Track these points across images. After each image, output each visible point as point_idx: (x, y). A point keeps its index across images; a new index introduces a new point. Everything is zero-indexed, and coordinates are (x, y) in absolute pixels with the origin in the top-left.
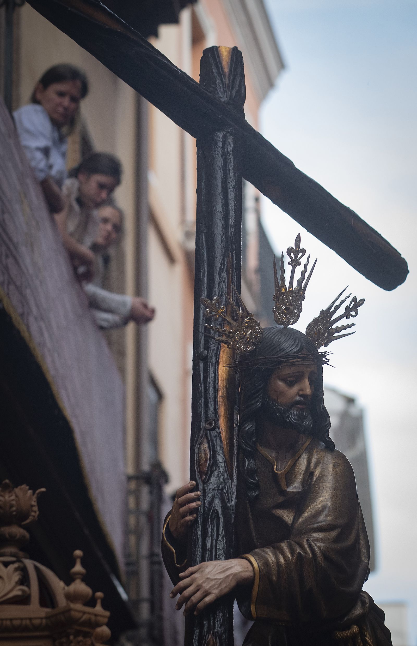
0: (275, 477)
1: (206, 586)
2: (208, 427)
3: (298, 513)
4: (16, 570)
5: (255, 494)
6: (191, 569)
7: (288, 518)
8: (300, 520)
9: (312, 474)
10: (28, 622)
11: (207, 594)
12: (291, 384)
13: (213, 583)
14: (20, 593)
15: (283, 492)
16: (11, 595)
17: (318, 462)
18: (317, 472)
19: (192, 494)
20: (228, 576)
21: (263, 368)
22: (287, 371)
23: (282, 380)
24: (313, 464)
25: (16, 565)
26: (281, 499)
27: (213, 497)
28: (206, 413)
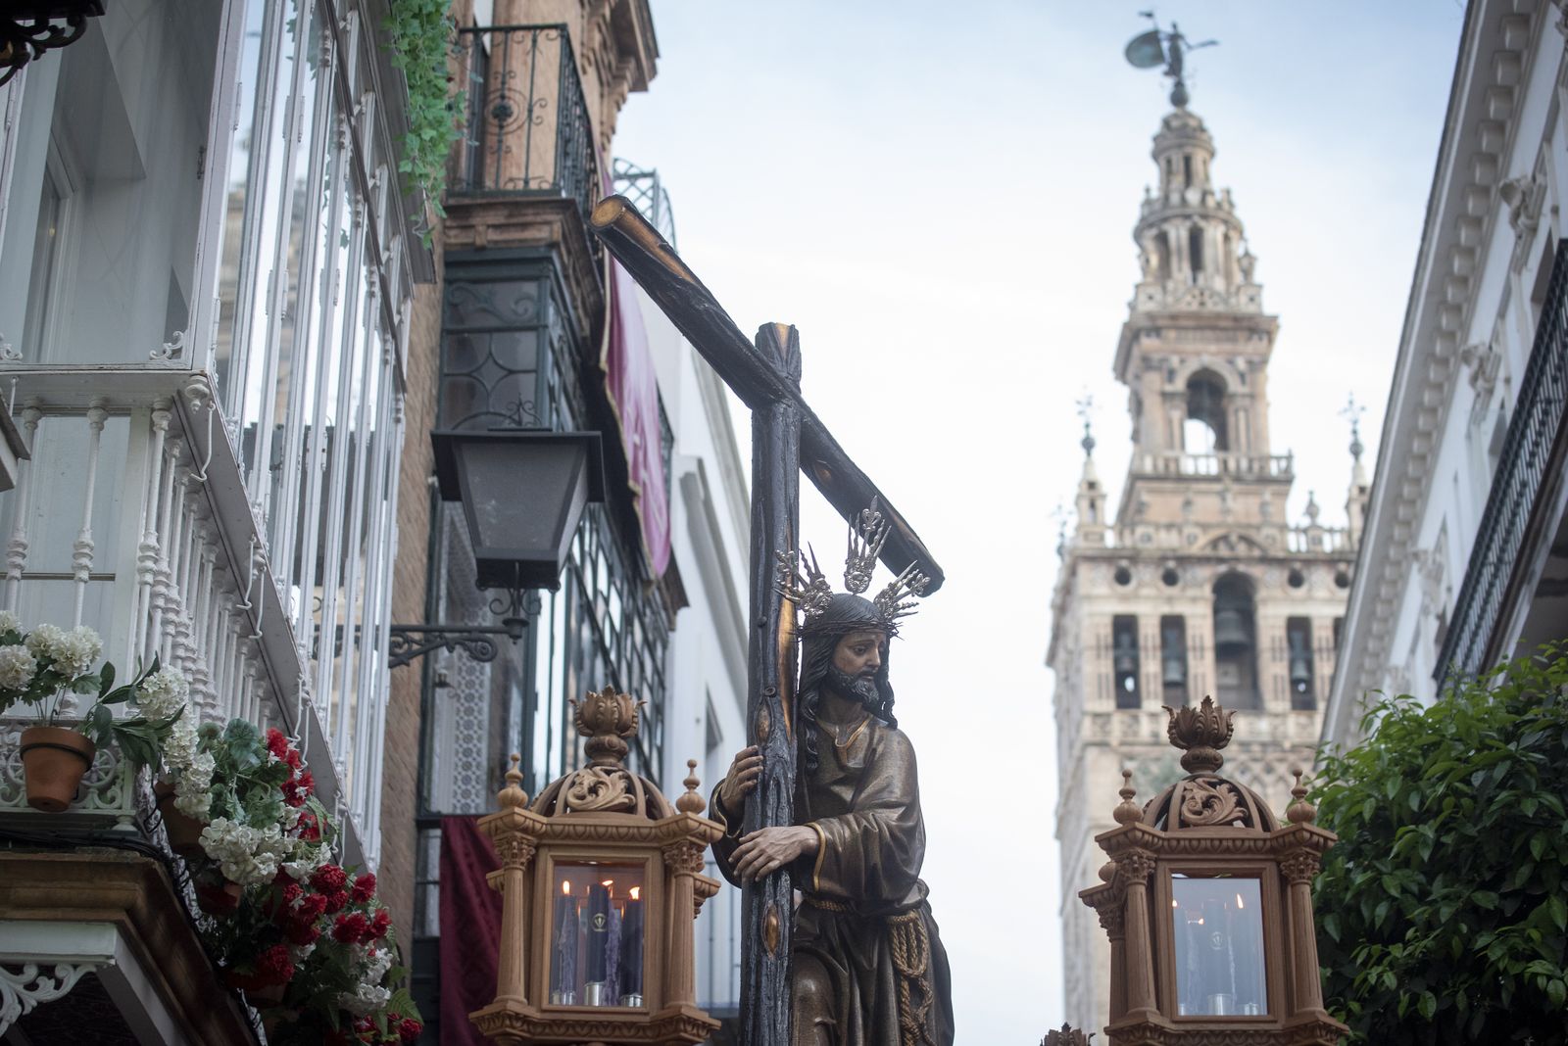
0: (835, 750)
1: (770, 851)
2: (767, 693)
3: (858, 791)
4: (620, 778)
5: (814, 766)
6: (752, 834)
7: (847, 794)
8: (863, 795)
9: (875, 750)
10: (636, 830)
11: (771, 859)
12: (859, 653)
13: (778, 848)
14: (626, 801)
15: (842, 767)
16: (616, 802)
17: (881, 739)
18: (880, 749)
19: (754, 758)
20: (793, 843)
21: (832, 633)
22: (856, 639)
23: (850, 648)
24: (875, 741)
25: (621, 773)
26: (841, 775)
27: (774, 764)
28: (765, 680)
